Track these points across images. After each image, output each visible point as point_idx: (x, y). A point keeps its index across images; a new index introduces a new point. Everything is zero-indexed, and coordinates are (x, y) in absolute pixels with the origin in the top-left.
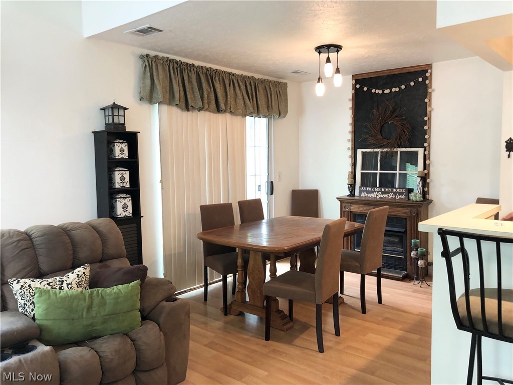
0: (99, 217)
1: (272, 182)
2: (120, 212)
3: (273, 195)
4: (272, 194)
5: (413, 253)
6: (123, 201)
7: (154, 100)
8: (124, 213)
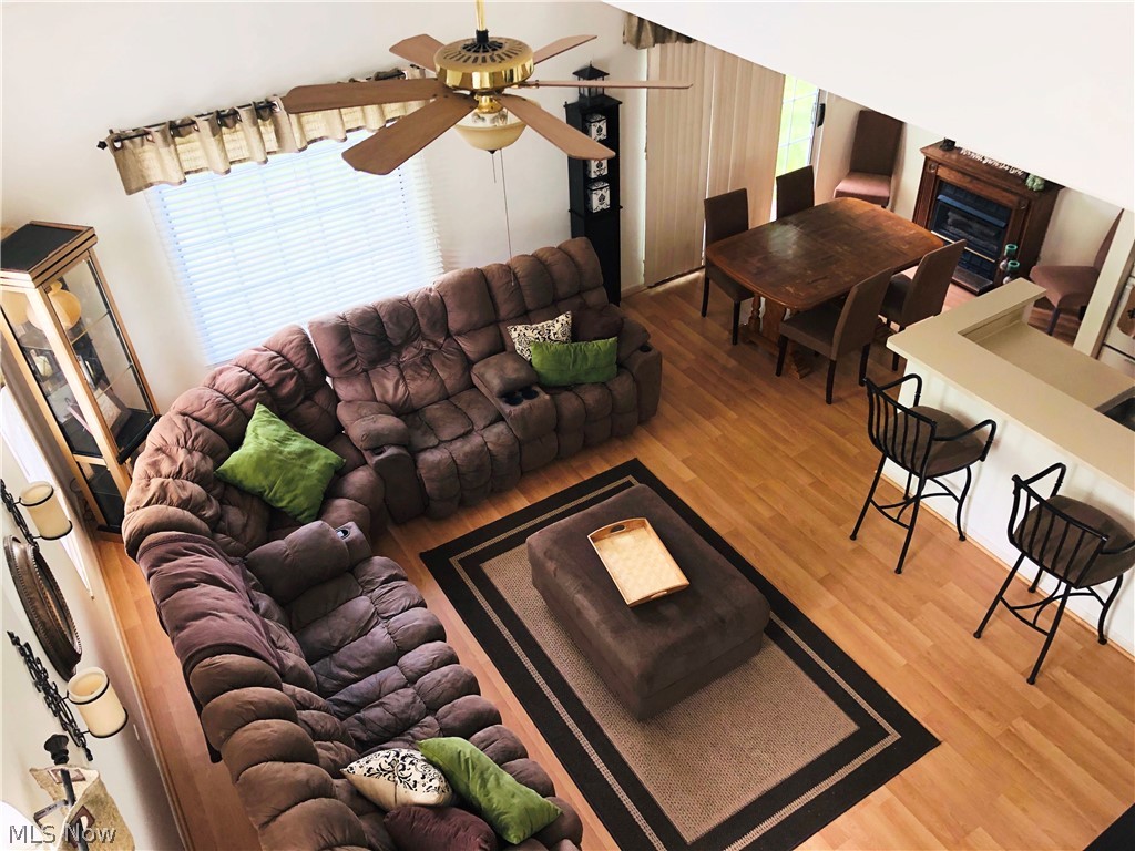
0: (574, 236)
1: (823, 106)
2: (596, 205)
3: (822, 127)
4: (820, 124)
5: (1003, 263)
6: (600, 192)
7: (643, 44)
8: (601, 207)
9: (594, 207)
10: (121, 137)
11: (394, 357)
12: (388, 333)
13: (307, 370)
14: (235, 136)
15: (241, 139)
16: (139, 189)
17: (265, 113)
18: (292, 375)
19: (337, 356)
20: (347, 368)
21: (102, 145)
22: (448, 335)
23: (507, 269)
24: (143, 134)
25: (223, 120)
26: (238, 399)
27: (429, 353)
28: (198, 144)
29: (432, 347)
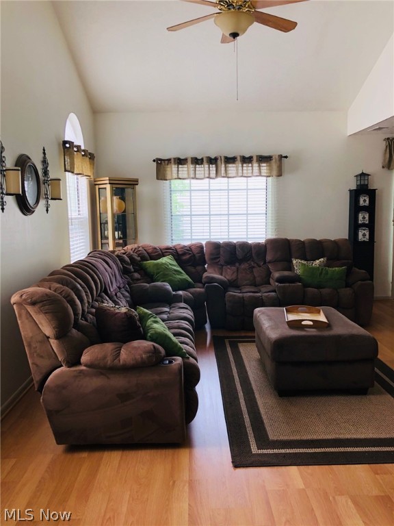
6: (363, 232)
7: (392, 168)
8: (363, 239)
9: (360, 238)
10: (161, 160)
11: (237, 264)
12: (237, 252)
13: (197, 255)
14: (200, 169)
15: (202, 170)
16: (161, 179)
17: (213, 162)
18: (190, 254)
19: (211, 254)
20: (215, 261)
21: (154, 161)
22: (265, 263)
23: (302, 243)
24: (169, 160)
25: (197, 161)
26: (164, 251)
27: (254, 267)
28: (186, 169)
29: (255, 265)
